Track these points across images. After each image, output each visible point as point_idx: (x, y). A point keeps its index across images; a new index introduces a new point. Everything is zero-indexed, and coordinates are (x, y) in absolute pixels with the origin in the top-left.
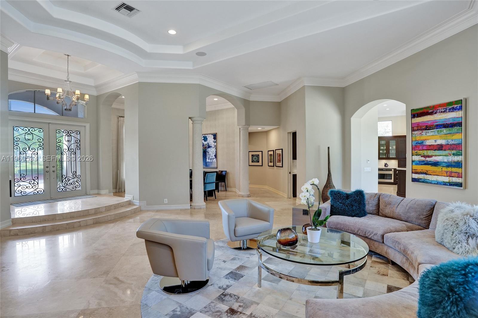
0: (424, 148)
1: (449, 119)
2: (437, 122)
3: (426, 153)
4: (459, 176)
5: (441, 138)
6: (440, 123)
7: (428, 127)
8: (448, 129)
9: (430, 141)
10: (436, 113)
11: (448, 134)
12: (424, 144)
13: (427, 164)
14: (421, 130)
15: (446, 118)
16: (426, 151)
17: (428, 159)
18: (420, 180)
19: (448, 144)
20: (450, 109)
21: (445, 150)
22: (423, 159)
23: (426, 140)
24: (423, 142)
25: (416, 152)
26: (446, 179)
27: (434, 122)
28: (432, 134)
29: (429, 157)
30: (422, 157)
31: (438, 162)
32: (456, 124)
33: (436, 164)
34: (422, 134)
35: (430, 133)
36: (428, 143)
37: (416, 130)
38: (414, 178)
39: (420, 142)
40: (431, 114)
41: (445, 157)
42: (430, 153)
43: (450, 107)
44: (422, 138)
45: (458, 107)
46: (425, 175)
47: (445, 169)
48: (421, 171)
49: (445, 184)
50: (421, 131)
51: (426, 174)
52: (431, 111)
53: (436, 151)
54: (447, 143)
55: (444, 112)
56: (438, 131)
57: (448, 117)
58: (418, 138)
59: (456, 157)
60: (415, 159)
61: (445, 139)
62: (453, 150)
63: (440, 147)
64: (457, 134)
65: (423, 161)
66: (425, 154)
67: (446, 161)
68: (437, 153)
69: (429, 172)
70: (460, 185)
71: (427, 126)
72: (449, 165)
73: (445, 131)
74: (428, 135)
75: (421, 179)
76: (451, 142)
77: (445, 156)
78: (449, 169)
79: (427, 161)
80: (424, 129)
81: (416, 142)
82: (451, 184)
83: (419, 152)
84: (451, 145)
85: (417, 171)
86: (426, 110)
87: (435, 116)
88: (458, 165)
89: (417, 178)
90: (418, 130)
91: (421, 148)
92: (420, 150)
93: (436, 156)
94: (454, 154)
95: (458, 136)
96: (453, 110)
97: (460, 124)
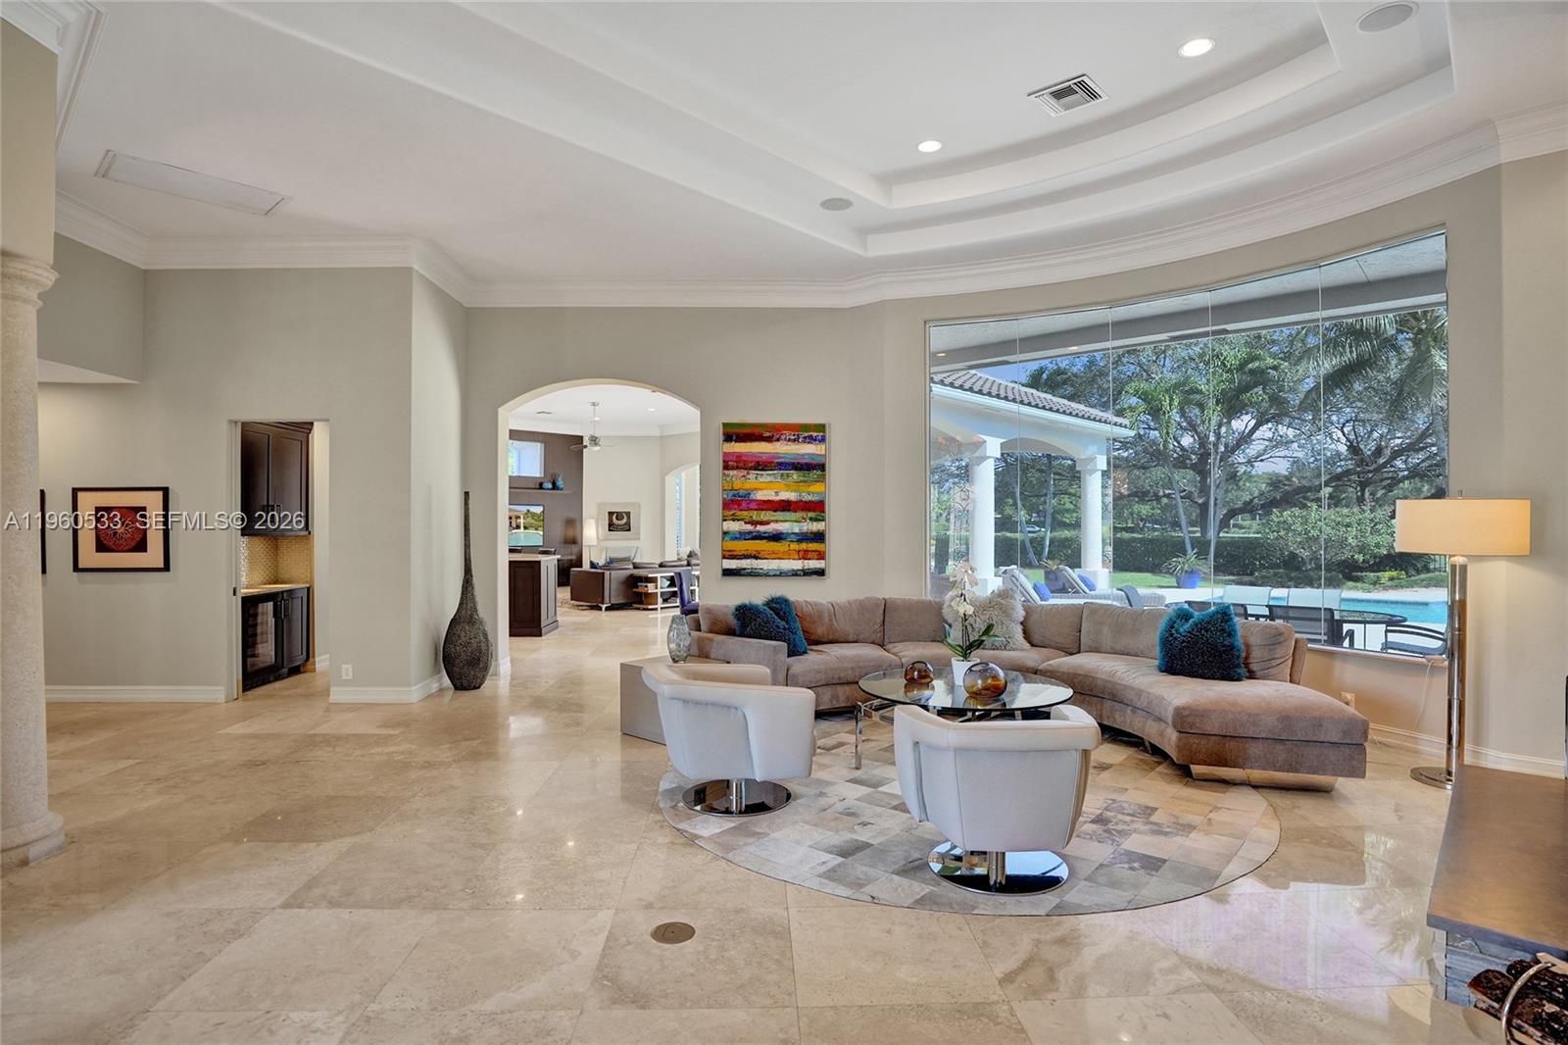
0: (752, 506)
1: (803, 455)
2: (780, 458)
3: (755, 515)
4: (821, 556)
5: (788, 488)
6: (787, 461)
7: (762, 465)
8: (801, 473)
9: (765, 492)
10: (778, 440)
11: (801, 482)
12: (752, 497)
13: (759, 537)
14: (746, 469)
15: (798, 452)
16: (755, 512)
17: (760, 528)
18: (742, 572)
19: (801, 501)
20: (805, 438)
21: (795, 511)
22: (749, 527)
23: (756, 489)
24: (749, 494)
25: (732, 513)
26: (797, 565)
27: (774, 458)
28: (769, 479)
29: (762, 523)
30: (746, 523)
31: (782, 534)
32: (816, 465)
33: (777, 537)
34: (749, 476)
35: (766, 477)
36: (760, 496)
37: (733, 468)
38: (728, 570)
39: (741, 492)
40: (769, 439)
41: (795, 524)
42: (764, 516)
43: (806, 434)
44: (747, 486)
45: (820, 438)
46: (754, 561)
47: (794, 546)
48: (745, 553)
49: (795, 574)
50: (746, 472)
51: (756, 558)
52: (767, 434)
53: (778, 513)
54: (799, 498)
55: (795, 440)
56: (782, 475)
57: (803, 452)
58: (737, 485)
59: (815, 524)
60: (731, 529)
61: (795, 491)
62: (810, 511)
63: (785, 506)
64: (818, 484)
65: (750, 533)
66: (754, 518)
67: (797, 530)
68: (780, 515)
69: (762, 553)
70: (821, 573)
71: (758, 462)
72: (804, 537)
73: (795, 475)
74: (761, 480)
75: (745, 569)
76: (807, 498)
77: (796, 521)
78: (804, 546)
79: (759, 532)
80: (751, 469)
81: (732, 493)
82: (807, 573)
83: (739, 513)
84: (806, 502)
85: (735, 553)
86: (756, 431)
87: (777, 444)
88: (819, 537)
89: (734, 567)
90: (737, 468)
91: (744, 505)
92: (741, 510)
93: (777, 521)
94: (811, 519)
95: (817, 488)
96: (811, 440)
97: (822, 467)
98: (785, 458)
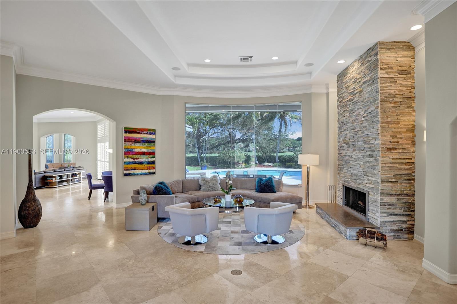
0: (134, 153)
1: (149, 138)
2: (142, 139)
3: (134, 156)
4: (154, 168)
5: (144, 148)
6: (144, 140)
7: (136, 141)
8: (148, 143)
9: (137, 149)
10: (141, 133)
11: (148, 146)
12: (134, 151)
13: (136, 163)
14: (131, 142)
15: (147, 137)
16: (134, 155)
17: (136, 160)
18: (130, 174)
19: (148, 152)
20: (149, 133)
21: (146, 155)
22: (133, 160)
23: (134, 148)
24: (132, 150)
25: (127, 156)
26: (147, 171)
27: (140, 139)
28: (139, 145)
29: (136, 159)
30: (131, 159)
31: (143, 162)
32: (152, 141)
33: (141, 163)
34: (132, 144)
35: (138, 144)
36: (136, 150)
37: (127, 142)
38: (126, 174)
39: (130, 149)
40: (139, 133)
41: (146, 159)
42: (137, 156)
43: (150, 132)
44: (132, 147)
45: (154, 133)
46: (134, 171)
47: (146, 166)
48: (131, 168)
49: (146, 174)
50: (131, 143)
51: (135, 170)
52: (138, 131)
53: (141, 156)
54: (147, 151)
55: (146, 134)
56: (143, 144)
57: (149, 137)
58: (129, 147)
59: (152, 159)
60: (127, 161)
61: (146, 149)
62: (151, 155)
63: (143, 153)
64: (153, 147)
65: (133, 162)
66: (134, 157)
67: (147, 161)
68: (142, 156)
69: (136, 168)
70: (154, 173)
71: (135, 140)
72: (149, 163)
73: (146, 144)
74: (136, 145)
75: (131, 173)
76: (150, 151)
77: (147, 158)
78: (149, 165)
79: (135, 161)
80: (133, 142)
81: (127, 149)
82: (150, 173)
83: (129, 156)
84: (150, 152)
85: (128, 168)
86: (135, 130)
87: (141, 135)
88: (154, 163)
89: (128, 173)
90: (129, 142)
91: (131, 153)
92: (130, 155)
93: (141, 158)
94: (151, 157)
95: (153, 148)
96: (151, 134)
97: (154, 142)
98: (143, 139)
